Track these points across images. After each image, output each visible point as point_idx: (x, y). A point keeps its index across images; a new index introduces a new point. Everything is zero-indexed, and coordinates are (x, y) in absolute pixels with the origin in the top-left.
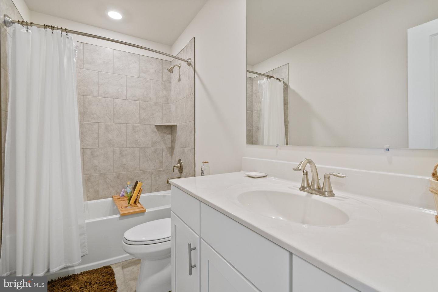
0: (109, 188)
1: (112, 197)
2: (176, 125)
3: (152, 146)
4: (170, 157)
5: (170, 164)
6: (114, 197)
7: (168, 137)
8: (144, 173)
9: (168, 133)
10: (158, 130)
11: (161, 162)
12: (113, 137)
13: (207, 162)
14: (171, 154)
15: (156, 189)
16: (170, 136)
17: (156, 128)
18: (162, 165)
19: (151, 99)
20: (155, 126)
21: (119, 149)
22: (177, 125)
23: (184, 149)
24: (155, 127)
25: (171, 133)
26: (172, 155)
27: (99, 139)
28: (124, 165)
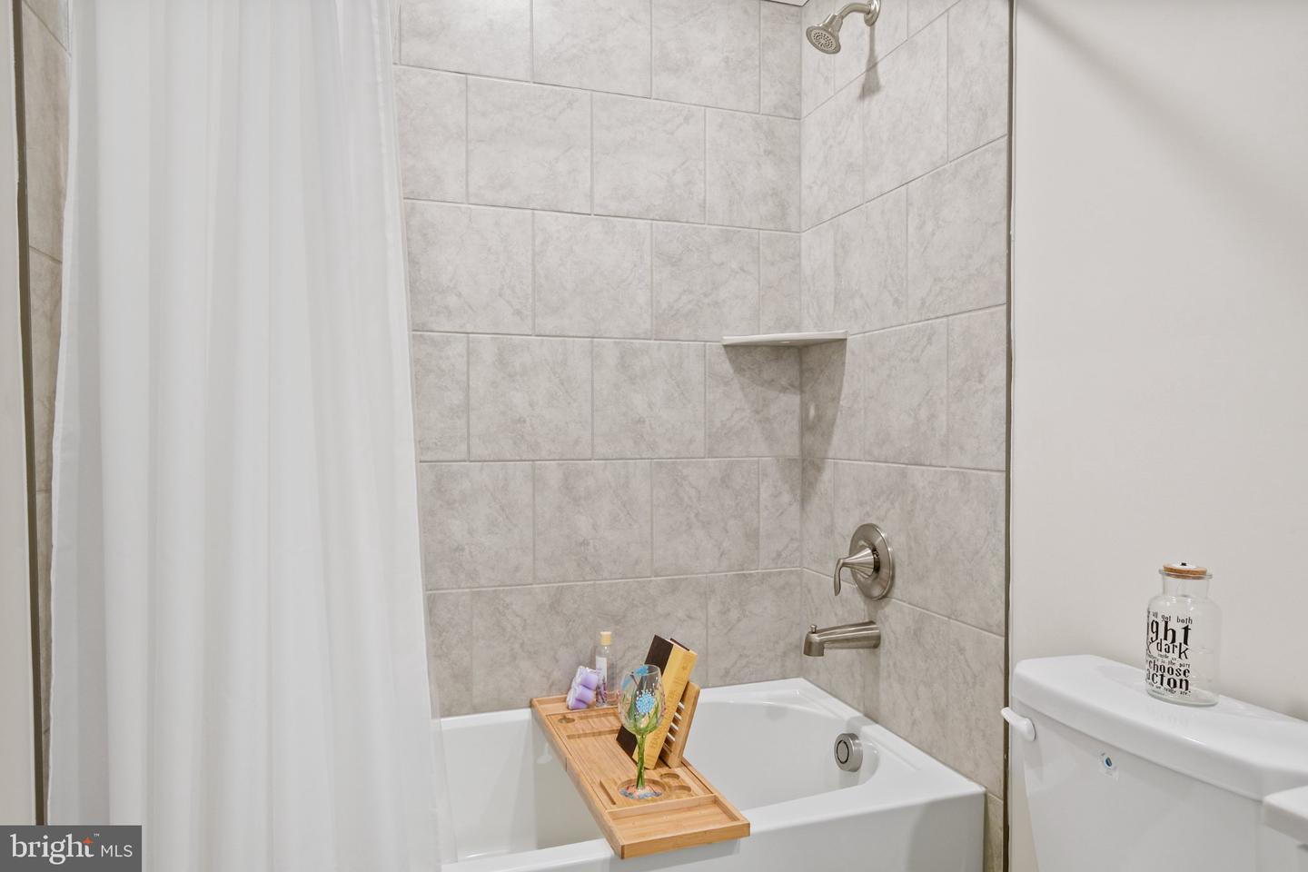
0: (514, 658)
1: (531, 705)
2: (841, 342)
3: (711, 453)
4: (795, 507)
5: (795, 545)
6: (541, 702)
7: (787, 404)
8: (674, 587)
9: (784, 382)
10: (739, 370)
11: (752, 536)
12: (531, 405)
13: (1198, 575)
14: (798, 492)
15: (727, 672)
16: (793, 400)
17: (730, 360)
18: (757, 548)
19: (703, 206)
20: (725, 346)
21: (559, 464)
22: (844, 340)
23: (903, 474)
24: (723, 351)
25: (801, 383)
26: (804, 501)
27: (468, 417)
28: (581, 544)
